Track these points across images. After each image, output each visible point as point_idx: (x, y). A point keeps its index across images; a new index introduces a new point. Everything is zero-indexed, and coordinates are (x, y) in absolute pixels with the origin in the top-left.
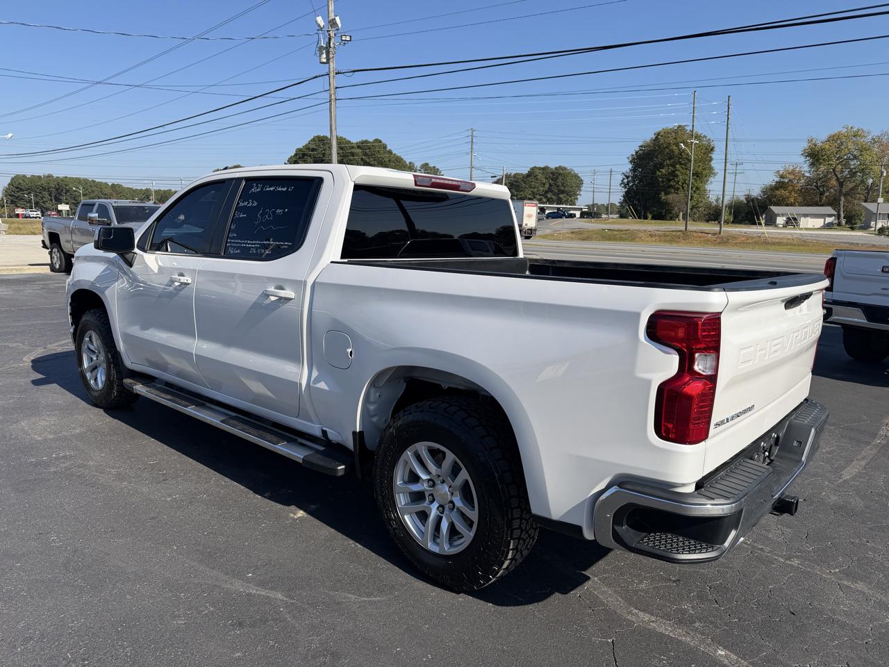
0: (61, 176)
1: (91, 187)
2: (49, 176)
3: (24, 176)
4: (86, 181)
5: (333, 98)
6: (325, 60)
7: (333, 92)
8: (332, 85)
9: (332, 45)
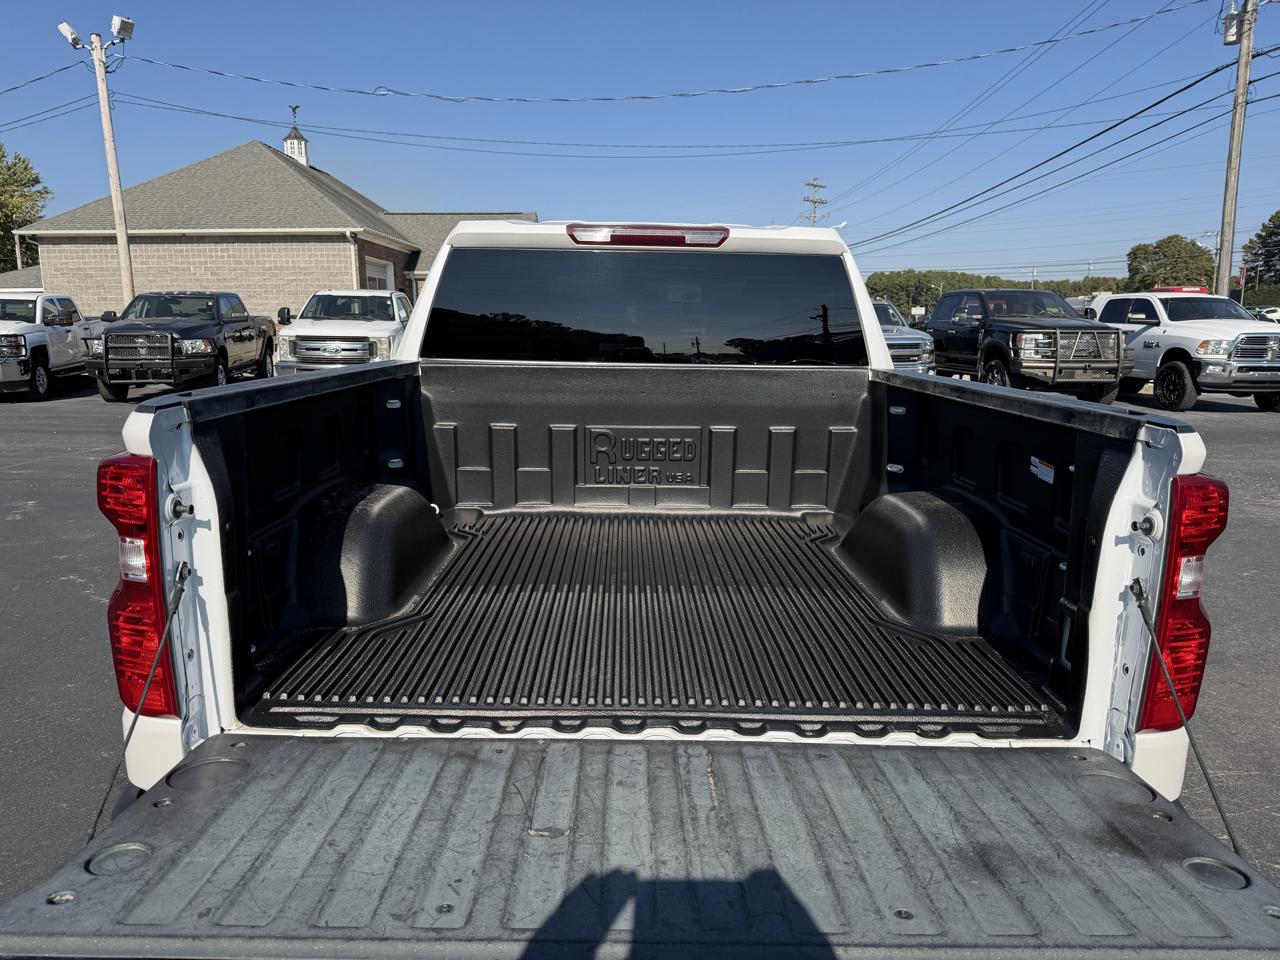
5: (1240, 101)
6: (1234, 38)
7: (1241, 91)
8: (1241, 80)
9: (1250, 8)
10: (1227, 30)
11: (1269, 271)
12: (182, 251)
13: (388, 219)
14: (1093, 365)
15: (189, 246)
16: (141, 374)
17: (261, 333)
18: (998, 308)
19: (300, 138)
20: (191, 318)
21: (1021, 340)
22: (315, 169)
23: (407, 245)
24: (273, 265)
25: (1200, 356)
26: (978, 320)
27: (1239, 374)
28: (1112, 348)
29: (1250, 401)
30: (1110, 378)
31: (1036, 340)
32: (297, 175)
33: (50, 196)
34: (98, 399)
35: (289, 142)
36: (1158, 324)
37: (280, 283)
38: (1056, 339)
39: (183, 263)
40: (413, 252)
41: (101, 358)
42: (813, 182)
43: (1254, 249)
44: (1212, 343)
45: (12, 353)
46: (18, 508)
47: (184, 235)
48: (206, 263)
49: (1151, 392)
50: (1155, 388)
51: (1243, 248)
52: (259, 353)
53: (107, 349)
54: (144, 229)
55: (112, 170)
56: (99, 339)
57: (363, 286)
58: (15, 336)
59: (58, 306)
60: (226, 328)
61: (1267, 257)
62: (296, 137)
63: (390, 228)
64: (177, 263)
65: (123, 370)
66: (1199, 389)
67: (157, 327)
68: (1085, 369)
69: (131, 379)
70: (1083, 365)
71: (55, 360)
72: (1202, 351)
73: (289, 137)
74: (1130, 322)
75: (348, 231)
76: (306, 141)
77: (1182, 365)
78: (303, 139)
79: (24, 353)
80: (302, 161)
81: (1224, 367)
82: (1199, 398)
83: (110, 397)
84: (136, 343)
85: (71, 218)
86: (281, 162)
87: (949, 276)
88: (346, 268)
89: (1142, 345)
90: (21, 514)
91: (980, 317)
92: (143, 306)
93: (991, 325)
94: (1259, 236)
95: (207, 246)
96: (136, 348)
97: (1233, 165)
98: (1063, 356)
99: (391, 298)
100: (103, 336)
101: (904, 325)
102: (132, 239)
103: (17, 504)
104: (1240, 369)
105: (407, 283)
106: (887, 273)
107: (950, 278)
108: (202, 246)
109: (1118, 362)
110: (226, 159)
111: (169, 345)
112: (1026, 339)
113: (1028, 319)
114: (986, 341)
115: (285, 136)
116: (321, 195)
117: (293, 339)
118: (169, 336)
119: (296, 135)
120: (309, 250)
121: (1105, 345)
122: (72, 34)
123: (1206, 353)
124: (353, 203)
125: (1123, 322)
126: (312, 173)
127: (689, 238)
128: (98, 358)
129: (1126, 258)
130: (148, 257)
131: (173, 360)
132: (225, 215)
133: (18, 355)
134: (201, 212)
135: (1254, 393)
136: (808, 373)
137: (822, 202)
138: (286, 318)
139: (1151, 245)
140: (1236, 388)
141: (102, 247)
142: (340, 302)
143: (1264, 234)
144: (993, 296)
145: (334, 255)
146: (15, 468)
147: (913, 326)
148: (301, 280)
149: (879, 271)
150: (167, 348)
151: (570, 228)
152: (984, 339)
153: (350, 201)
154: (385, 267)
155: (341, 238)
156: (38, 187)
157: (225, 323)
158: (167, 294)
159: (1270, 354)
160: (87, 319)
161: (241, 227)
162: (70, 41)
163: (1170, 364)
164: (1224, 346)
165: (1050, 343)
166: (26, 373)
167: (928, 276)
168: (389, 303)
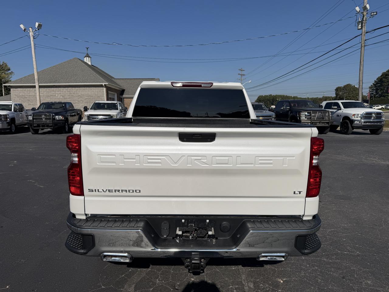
0: (275, 95)
1: (285, 98)
2: (271, 95)
3: (262, 96)
4: (284, 96)
5: (363, 45)
6: (360, 28)
7: (363, 43)
8: (363, 39)
9: (364, 19)
10: (358, 25)
11: (377, 94)
12: (54, 90)
13: (115, 81)
14: (322, 121)
15: (56, 89)
16: (43, 126)
17: (78, 114)
18: (295, 105)
19: (89, 57)
20: (58, 110)
21: (301, 114)
22: (93, 66)
23: (121, 88)
24: (81, 94)
25: (353, 119)
26: (288, 109)
27: (364, 124)
28: (327, 116)
29: (368, 131)
30: (327, 125)
31: (305, 114)
32: (88, 67)
33: (13, 74)
34: (30, 133)
35: (86, 58)
36: (341, 109)
37: (83, 99)
38: (311, 114)
39: (54, 94)
40: (123, 90)
41: (31, 121)
42: (241, 69)
43: (372, 88)
44: (356, 115)
45: (5, 120)
46: (12, 163)
47: (54, 85)
48: (61, 93)
49: (340, 130)
50: (340, 128)
51: (369, 87)
52: (77, 119)
53: (33, 119)
54: (42, 84)
55: (35, 67)
56: (31, 115)
57: (108, 100)
58: (6, 115)
59: (18, 106)
60: (68, 112)
61: (376, 90)
62: (88, 57)
63: (116, 83)
64: (52, 94)
65: (38, 125)
66: (353, 128)
67: (48, 112)
68: (319, 122)
69: (40, 127)
70: (319, 121)
71: (17, 122)
72: (353, 117)
73: (86, 57)
74: (333, 109)
75: (103, 84)
76: (91, 58)
77: (348, 121)
78: (90, 57)
79: (8, 120)
80: (90, 63)
81: (360, 121)
82: (353, 131)
83: (33, 133)
84: (42, 117)
85: (21, 80)
86: (83, 64)
87: (282, 96)
88: (103, 95)
89: (336, 116)
90: (13, 164)
91: (289, 108)
92: (44, 106)
93: (292, 110)
94: (374, 84)
95: (61, 89)
96: (42, 118)
97: (361, 64)
98: (313, 119)
99: (117, 103)
100: (32, 115)
101: (267, 110)
102: (40, 87)
103: (11, 162)
104: (364, 122)
105: (121, 99)
106: (264, 96)
107: (282, 97)
108: (60, 89)
109: (329, 120)
110: (67, 63)
111: (52, 117)
112: (302, 114)
113: (303, 108)
114: (291, 115)
115: (85, 56)
116: (95, 73)
117: (88, 115)
118: (52, 115)
119: (88, 56)
120: (92, 90)
121: (325, 116)
122: (24, 28)
123: (354, 118)
124: (105, 76)
125: (331, 109)
126: (92, 67)
127: (203, 85)
128: (30, 121)
129: (335, 91)
130: (43, 92)
131: (53, 122)
132: (67, 80)
133: (7, 120)
134: (60, 79)
135: (369, 129)
136: (234, 120)
137: (244, 75)
138: (86, 109)
139: (342, 87)
140: (364, 127)
141: (30, 89)
142: (102, 105)
143: (375, 83)
144: (293, 102)
145: (99, 91)
146: (9, 152)
147: (269, 110)
148: (89, 99)
149: (261, 95)
150: (51, 118)
151: (172, 83)
152: (290, 114)
153: (104, 75)
154: (114, 94)
155: (101, 86)
156: (10, 71)
157: (68, 111)
158: (51, 102)
159: (373, 118)
160: (27, 110)
161: (71, 83)
162: (23, 29)
163: (344, 121)
164: (360, 115)
165: (309, 115)
166: (9, 126)
167: (276, 96)
168: (116, 105)
